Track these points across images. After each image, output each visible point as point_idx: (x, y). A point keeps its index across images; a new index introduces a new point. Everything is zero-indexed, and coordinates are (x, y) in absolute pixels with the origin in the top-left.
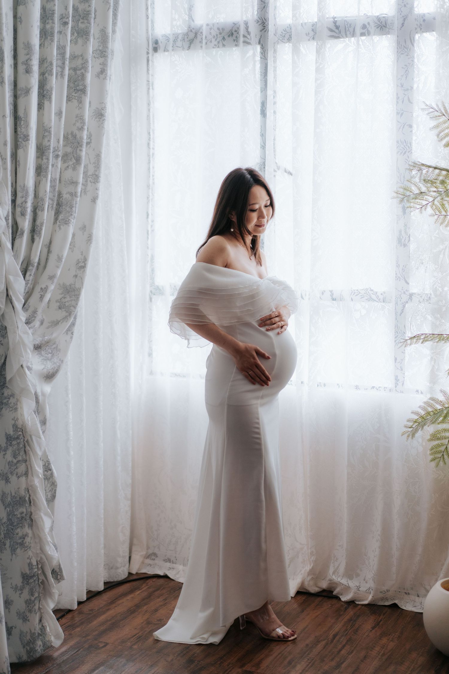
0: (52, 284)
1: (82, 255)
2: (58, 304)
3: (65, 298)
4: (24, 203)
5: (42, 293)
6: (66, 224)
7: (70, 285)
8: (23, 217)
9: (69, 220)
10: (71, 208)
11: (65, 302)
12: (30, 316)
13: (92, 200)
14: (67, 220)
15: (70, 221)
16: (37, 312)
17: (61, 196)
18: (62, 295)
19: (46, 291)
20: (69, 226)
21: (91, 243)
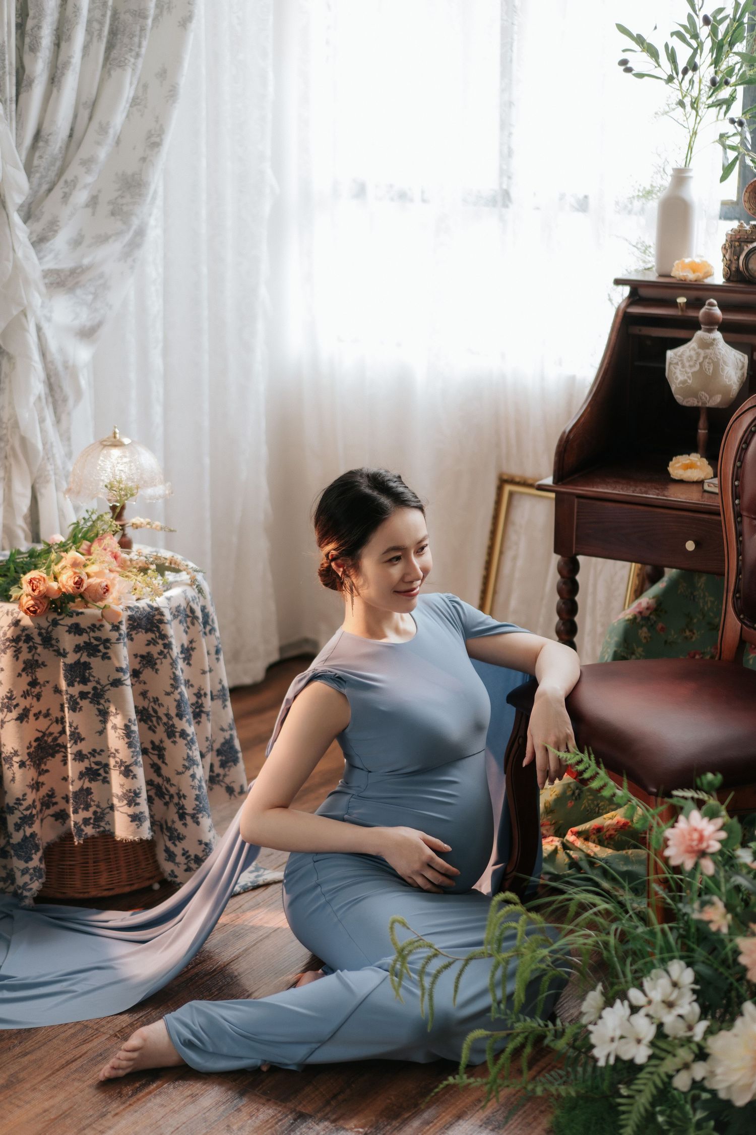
0: (86, 173)
1: (157, 121)
2: (111, 207)
3: (122, 197)
4: (36, 29)
5: (67, 190)
6: (120, 66)
7: (133, 175)
8: (32, 54)
9: (126, 59)
10: (131, 38)
11: (122, 205)
12: (44, 229)
13: (179, 22)
14: (123, 59)
15: (126, 61)
16: (58, 223)
17: (117, 17)
18: (120, 193)
19: (75, 186)
20: (124, 70)
21: (174, 102)
